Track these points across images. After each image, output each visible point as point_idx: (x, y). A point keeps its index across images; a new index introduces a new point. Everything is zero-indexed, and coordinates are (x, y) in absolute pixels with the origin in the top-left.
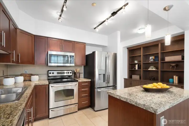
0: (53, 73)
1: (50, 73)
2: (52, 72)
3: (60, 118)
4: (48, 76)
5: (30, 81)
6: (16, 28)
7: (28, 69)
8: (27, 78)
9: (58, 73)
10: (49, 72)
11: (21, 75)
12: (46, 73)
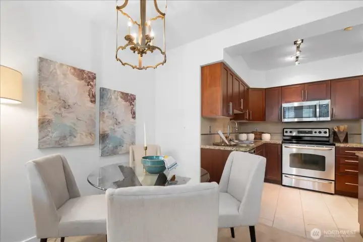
0: (291, 132)
1: (286, 132)
2: (289, 130)
3: (298, 190)
4: (284, 136)
5: (261, 139)
6: (248, 88)
7: (259, 127)
8: (258, 136)
9: (299, 132)
10: (285, 130)
11: (252, 133)
12: (281, 131)
